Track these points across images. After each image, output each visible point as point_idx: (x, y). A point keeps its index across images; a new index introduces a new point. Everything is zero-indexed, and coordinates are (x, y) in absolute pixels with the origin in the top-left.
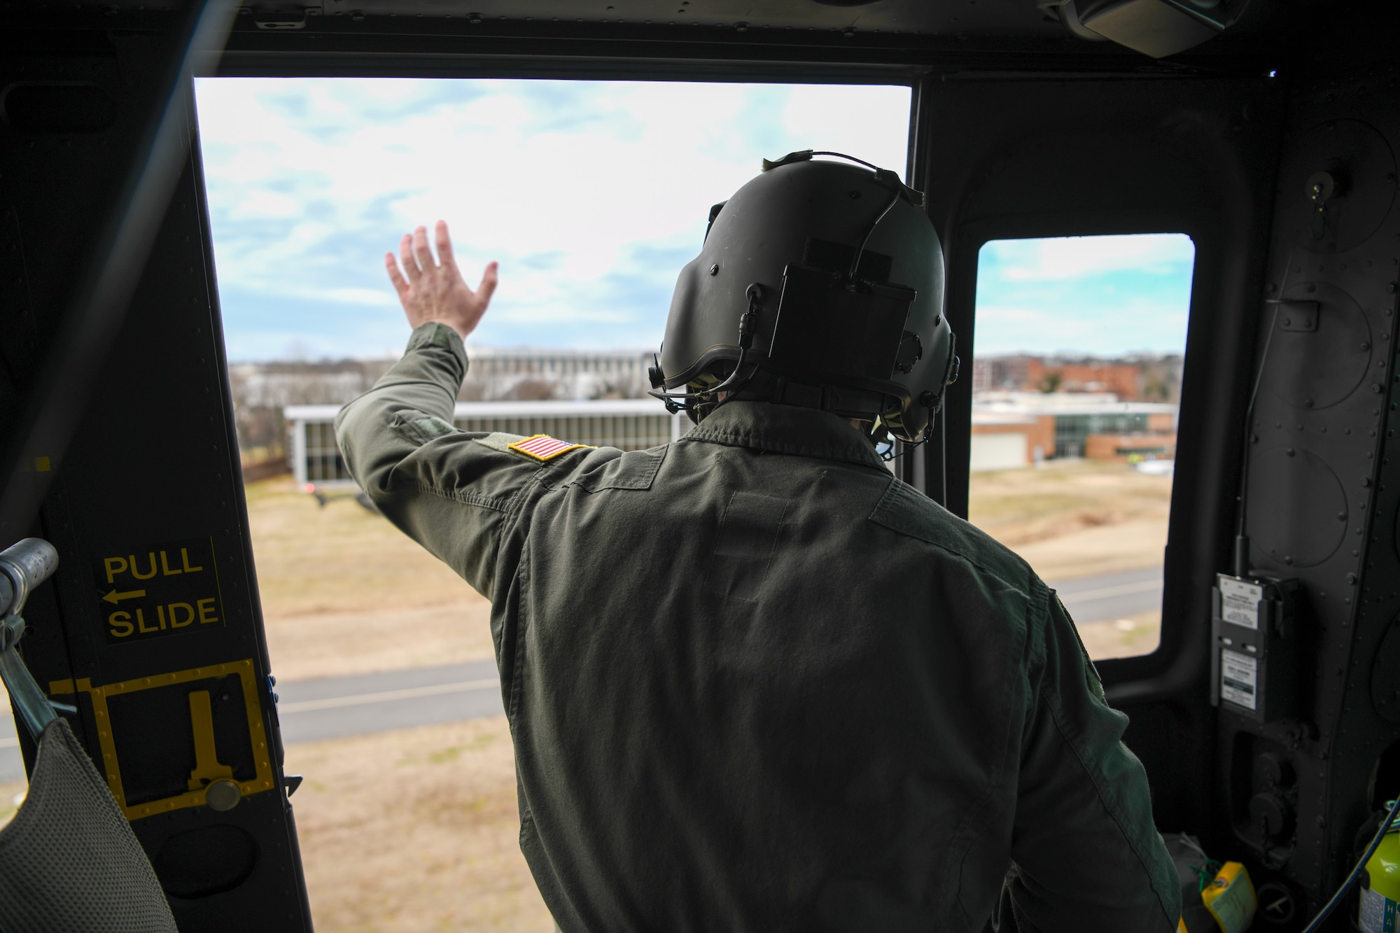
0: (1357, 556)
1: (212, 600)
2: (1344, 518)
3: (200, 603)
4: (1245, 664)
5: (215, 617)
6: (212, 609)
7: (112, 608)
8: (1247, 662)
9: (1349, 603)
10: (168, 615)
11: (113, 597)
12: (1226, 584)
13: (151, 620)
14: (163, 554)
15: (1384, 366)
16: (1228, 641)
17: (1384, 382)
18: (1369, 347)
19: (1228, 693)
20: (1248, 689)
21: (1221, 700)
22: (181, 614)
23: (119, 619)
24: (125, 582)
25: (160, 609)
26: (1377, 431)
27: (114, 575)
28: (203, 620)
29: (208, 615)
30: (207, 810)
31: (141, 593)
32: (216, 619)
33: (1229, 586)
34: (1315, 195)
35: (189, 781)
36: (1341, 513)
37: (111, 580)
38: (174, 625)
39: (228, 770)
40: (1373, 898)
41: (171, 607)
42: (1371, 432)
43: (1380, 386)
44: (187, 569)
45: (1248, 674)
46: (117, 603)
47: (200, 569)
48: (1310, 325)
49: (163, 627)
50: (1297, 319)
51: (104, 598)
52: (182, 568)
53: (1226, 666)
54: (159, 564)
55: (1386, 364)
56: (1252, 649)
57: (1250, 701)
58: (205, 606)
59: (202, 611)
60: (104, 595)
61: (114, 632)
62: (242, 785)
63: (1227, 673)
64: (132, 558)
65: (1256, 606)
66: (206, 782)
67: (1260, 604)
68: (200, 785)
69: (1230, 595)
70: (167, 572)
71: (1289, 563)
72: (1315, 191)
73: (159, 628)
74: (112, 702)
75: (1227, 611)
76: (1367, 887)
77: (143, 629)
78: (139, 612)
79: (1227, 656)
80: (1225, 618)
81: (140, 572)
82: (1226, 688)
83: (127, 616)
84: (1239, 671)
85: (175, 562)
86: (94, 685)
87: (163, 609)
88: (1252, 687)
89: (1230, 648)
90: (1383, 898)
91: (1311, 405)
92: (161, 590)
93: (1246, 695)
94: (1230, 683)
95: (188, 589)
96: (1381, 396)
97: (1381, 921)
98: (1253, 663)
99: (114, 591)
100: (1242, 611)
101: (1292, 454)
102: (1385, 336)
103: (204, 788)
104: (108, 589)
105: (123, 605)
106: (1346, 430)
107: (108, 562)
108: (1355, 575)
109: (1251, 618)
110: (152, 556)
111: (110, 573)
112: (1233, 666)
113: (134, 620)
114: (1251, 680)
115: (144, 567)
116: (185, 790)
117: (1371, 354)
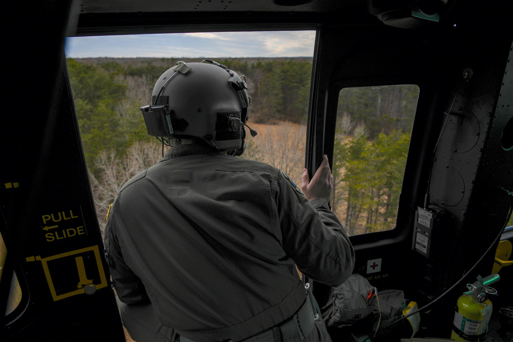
0: (466, 206)
1: (82, 227)
2: (463, 192)
3: (78, 228)
4: (424, 238)
5: (84, 232)
6: (82, 230)
7: (46, 232)
8: (425, 238)
9: (461, 221)
10: (66, 233)
11: (46, 228)
12: (420, 210)
13: (61, 235)
14: (63, 213)
15: (483, 142)
16: (419, 230)
17: (482, 148)
18: (479, 134)
19: (417, 246)
20: (425, 247)
21: (415, 248)
22: (71, 232)
23: (49, 235)
24: (50, 223)
25: (64, 231)
26: (478, 164)
27: (46, 221)
28: (79, 234)
29: (81, 232)
30: (84, 295)
31: (57, 226)
32: (84, 233)
33: (421, 212)
34: (466, 76)
35: (78, 286)
36: (462, 191)
37: (45, 223)
38: (69, 236)
39: (91, 281)
40: (459, 315)
41: (68, 230)
42: (476, 165)
43: (481, 149)
44: (72, 217)
45: (425, 242)
46: (48, 230)
47: (77, 217)
48: (459, 123)
49: (65, 237)
50: (455, 119)
51: (43, 229)
52: (70, 217)
53: (418, 238)
54: (62, 216)
55: (484, 141)
56: (427, 234)
57: (425, 251)
58: (80, 229)
59: (79, 231)
60: (43, 228)
61: (48, 240)
62: (96, 286)
63: (418, 240)
64: (52, 215)
65: (430, 220)
66: (84, 286)
67: (431, 219)
68: (82, 287)
69: (421, 214)
70: (65, 219)
71: (443, 204)
72: (466, 75)
73: (64, 237)
74: (48, 263)
75: (420, 220)
76: (457, 311)
77: (58, 238)
78: (56, 233)
79: (418, 234)
80: (419, 222)
81: (55, 219)
82: (417, 245)
83: (52, 234)
84: (422, 240)
85: (68, 215)
86: (42, 258)
87: (65, 231)
88: (426, 246)
89: (419, 232)
90: (462, 316)
91: (456, 151)
92: (63, 225)
93: (423, 248)
94: (418, 244)
95: (73, 224)
96: (481, 153)
97: (461, 323)
98: (427, 238)
99: (47, 226)
100: (425, 221)
101: (448, 167)
102: (485, 132)
103: (83, 288)
104: (44, 226)
105: (50, 231)
106: (467, 162)
107: (43, 217)
108: (465, 212)
109: (428, 224)
110: (59, 214)
111: (45, 221)
112: (420, 238)
113: (54, 236)
114: (426, 244)
115: (57, 217)
116: (76, 288)
117: (479, 137)
